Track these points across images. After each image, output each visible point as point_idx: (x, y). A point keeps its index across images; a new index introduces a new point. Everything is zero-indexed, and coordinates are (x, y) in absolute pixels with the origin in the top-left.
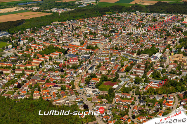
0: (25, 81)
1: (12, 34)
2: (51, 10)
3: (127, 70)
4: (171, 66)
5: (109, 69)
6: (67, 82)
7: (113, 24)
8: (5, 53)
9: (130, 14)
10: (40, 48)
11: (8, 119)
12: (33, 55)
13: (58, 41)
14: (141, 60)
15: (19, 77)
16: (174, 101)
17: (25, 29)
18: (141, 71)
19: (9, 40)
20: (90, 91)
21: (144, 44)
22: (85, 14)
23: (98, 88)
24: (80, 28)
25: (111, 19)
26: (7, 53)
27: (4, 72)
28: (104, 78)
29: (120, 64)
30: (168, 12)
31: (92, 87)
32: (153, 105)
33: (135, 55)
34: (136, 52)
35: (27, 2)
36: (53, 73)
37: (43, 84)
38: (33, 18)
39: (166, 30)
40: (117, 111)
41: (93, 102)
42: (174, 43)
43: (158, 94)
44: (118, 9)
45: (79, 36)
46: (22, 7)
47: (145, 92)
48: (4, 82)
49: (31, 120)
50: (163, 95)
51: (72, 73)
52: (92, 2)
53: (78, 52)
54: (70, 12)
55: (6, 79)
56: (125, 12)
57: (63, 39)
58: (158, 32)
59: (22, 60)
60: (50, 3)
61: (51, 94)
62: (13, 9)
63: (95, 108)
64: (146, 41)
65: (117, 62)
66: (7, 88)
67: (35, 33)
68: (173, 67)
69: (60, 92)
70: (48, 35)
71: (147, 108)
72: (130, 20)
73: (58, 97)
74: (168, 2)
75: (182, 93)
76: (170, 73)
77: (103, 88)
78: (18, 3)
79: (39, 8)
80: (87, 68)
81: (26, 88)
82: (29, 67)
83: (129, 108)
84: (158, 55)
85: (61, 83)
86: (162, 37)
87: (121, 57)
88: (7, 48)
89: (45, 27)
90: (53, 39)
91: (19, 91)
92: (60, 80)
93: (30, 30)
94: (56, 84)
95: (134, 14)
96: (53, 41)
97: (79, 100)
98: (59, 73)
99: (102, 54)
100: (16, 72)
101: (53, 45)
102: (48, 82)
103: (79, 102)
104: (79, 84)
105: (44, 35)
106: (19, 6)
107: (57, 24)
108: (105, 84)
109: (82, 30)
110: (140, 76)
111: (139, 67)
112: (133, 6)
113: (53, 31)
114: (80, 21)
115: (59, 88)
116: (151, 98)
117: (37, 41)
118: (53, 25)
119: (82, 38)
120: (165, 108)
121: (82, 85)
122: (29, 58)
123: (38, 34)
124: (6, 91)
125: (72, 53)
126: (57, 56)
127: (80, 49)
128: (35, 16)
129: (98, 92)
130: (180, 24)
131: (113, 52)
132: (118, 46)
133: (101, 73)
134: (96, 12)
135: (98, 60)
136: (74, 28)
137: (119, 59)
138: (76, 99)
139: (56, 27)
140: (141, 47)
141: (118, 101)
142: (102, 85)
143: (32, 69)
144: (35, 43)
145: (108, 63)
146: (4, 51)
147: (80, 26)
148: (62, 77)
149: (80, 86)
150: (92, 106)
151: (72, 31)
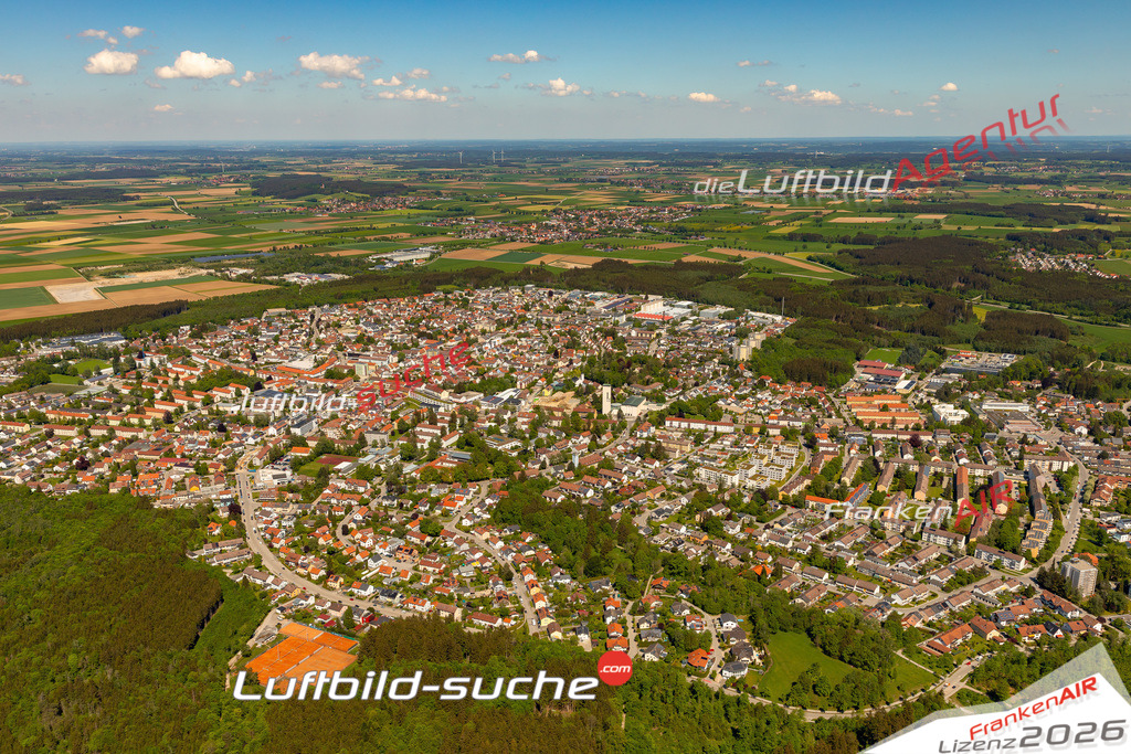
0: (105, 455)
1: (132, 339)
2: (286, 276)
3: (401, 430)
4: (520, 420)
5: (352, 426)
6: (222, 457)
7: (440, 317)
8: (85, 387)
9: (508, 291)
10: (192, 375)
12: (161, 393)
13: (255, 358)
14: (452, 407)
15: (96, 446)
16: (473, 497)
17: (175, 326)
18: (432, 431)
19: (116, 354)
20: (267, 477)
21: (490, 368)
22: (376, 290)
23: (295, 470)
24: (340, 326)
26: (90, 388)
27: (57, 432)
28: (326, 448)
29: (390, 416)
30: (617, 288)
31: (280, 467)
32: (412, 505)
33: (444, 395)
34: (452, 388)
35: (224, 255)
36: (195, 435)
37: (155, 461)
38: (216, 298)
41: (261, 501)
43: (442, 482)
44: (480, 276)
45: (321, 344)
46: (202, 268)
47: (414, 478)
48: (47, 455)
49: (73, 536)
50: (452, 485)
51: (246, 435)
52: (418, 257)
53: (295, 385)
54: (335, 283)
55: (56, 450)
57: (273, 354)
58: (549, 340)
59: (126, 404)
60: (294, 256)
62: (173, 274)
63: (258, 513)
64: (499, 361)
65: (387, 410)
66: (50, 470)
67: (201, 338)
68: (524, 423)
69: (187, 479)
70: (234, 343)
71: (393, 512)
72: (495, 307)
73: (176, 489)
74: (632, 261)
75: (503, 480)
76: (508, 435)
77: (309, 470)
78: (193, 257)
79: (250, 271)
81: (100, 470)
82: (135, 421)
83: (346, 514)
84: (507, 394)
85: (205, 458)
87: (407, 398)
88: (100, 374)
89: (239, 321)
90: (241, 354)
91: (76, 477)
92: (204, 451)
93: (191, 329)
94: (186, 462)
95: (517, 291)
96: (240, 359)
97: (228, 497)
98: (210, 436)
101: (233, 369)
102: (170, 454)
103: (225, 501)
104: (252, 461)
105: (223, 344)
106: (195, 266)
107: (280, 315)
108: (321, 462)
109: (341, 331)
110: (424, 441)
111: (433, 422)
113: (255, 331)
114: (349, 307)
115: (192, 470)
116: (420, 491)
117: (194, 358)
118: (266, 317)
119: (329, 350)
120: (438, 512)
121: (257, 462)
122: (146, 401)
123: (208, 341)
124: (43, 476)
125: (275, 389)
126: (229, 396)
127: (304, 378)
128: (220, 294)
129: (289, 478)
133: (323, 435)
134: (409, 284)
136: (322, 326)
137: (395, 404)
138: (221, 494)
139: (270, 324)
140: (479, 375)
141: (328, 496)
142: (312, 463)
143: (140, 426)
144: (186, 363)
146: (87, 382)
147: (340, 321)
148: (214, 444)
149: (251, 466)
150: (256, 510)
151: (310, 334)
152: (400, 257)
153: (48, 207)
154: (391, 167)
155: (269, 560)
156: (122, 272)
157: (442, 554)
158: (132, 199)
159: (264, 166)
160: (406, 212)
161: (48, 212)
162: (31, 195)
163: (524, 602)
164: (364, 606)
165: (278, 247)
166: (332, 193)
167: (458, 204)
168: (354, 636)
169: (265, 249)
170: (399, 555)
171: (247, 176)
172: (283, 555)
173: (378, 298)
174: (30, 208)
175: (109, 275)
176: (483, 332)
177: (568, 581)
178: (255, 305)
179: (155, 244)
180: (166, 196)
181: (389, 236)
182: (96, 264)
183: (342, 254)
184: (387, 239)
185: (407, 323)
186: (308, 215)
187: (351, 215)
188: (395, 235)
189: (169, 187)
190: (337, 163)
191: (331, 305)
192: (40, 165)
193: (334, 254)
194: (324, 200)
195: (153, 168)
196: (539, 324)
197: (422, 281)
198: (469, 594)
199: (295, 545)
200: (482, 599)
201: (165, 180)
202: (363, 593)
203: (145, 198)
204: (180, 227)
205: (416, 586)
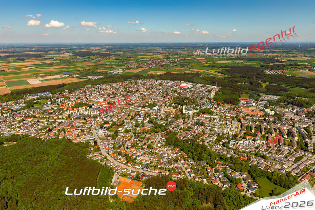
0: (55, 127)
1: (53, 94)
2: (88, 77)
3: (132, 118)
4: (162, 115)
5: (119, 118)
6: (87, 127)
7: (131, 87)
8: (45, 107)
9: (145, 80)
10: (72, 104)
11: (35, 152)
12: (65, 109)
13: (87, 99)
14: (143, 112)
15: (51, 124)
16: (158, 137)
17: (64, 90)
18: (141, 119)
19: (50, 98)
20: (101, 132)
21: (149, 101)
22: (112, 80)
23: (108, 130)
24: (106, 90)
25: (130, 84)
26: (46, 108)
27: (40, 120)
28: (114, 124)
29: (128, 114)
30: (172, 79)
31: (104, 129)
32: (143, 140)
33: (140, 108)
34: (141, 106)
35: (70, 71)
36: (78, 121)
37: (69, 128)
38: (72, 83)
39: (166, 92)
40: (117, 145)
41: (102, 140)
42: (169, 100)
43: (148, 133)
44: (137, 77)
45: (103, 95)
46: (66, 75)
47: (140, 132)
48: (39, 127)
49: (53, 152)
50: (151, 134)
51: (92, 121)
52: (120, 72)
53: (100, 106)
54: (101, 79)
55: (41, 126)
56: (142, 79)
57: (92, 98)
58: (161, 93)
59: (57, 112)
60: (88, 72)
61: (73, 135)
62: (59, 76)
63: (102, 143)
64: (150, 99)
65: (126, 113)
66: (41, 132)
67: (71, 93)
68: (163, 116)
69: (79, 134)
70: (80, 95)
71: (138, 142)
72: (144, 84)
73: (77, 137)
74: (173, 73)
75: (164, 132)
76: (161, 119)
77: (112, 130)
78: (63, 72)
79: (79, 76)
80: (104, 117)
81: (55, 131)
82: (60, 117)
83: (126, 143)
84: (156, 108)
85: (82, 127)
86: (162, 96)
87: (130, 109)
88: (47, 104)
89: (80, 89)
90: (83, 98)
91: (48, 134)
92: (82, 125)
93: (68, 91)
94: (78, 128)
95: (148, 80)
97: (92, 139)
98: (82, 121)
99: (117, 108)
100: (50, 120)
101: (82, 102)
102: (73, 126)
103: (92, 140)
104: (95, 128)
105: (78, 95)
106: (64, 74)
107: (90, 87)
108: (114, 128)
109: (107, 91)
110: (139, 122)
111: (140, 116)
112: (148, 75)
113: (85, 92)
114: (107, 85)
115: (80, 131)
116: (143, 136)
117: (71, 99)
118: (87, 88)
119: (106, 97)
120: (150, 142)
121: (97, 128)
122: (62, 111)
123: (73, 94)
124: (39, 134)
125: (95, 107)
126: (84, 109)
127: (102, 104)
128: (73, 82)
129: (107, 133)
130: (177, 87)
131: (125, 106)
132: (130, 102)
133: (112, 120)
134: (120, 79)
135: (113, 111)
136: (102, 90)
137: (128, 111)
138: (90, 138)
139: (88, 90)
140: (146, 103)
141: (119, 138)
142: (111, 128)
143: (63, 118)
144: (69, 100)
145: (120, 113)
146: (44, 106)
147: (106, 88)
148: (84, 123)
149: (95, 129)
150: (101, 142)
151: (99, 92)
152: (116, 72)
153: (22, 59)
154: (106, 49)
155: (109, 158)
156: (45, 76)
157: (156, 154)
158: (43, 57)
159: (74, 49)
160: (113, 60)
161: (22, 60)
162: (17, 56)
163: (184, 169)
164: (140, 171)
165: (84, 69)
166: (93, 56)
167: (125, 58)
168: (140, 181)
169: (81, 70)
170: (144, 155)
171: (70, 51)
172: (112, 156)
173: (114, 82)
174: (17, 59)
175: (42, 77)
176: (144, 91)
177: (193, 162)
178: (83, 84)
179: (52, 69)
180: (51, 56)
181: (111, 66)
182: (38, 74)
183: (101, 71)
184: (110, 67)
185: (123, 89)
186: (89, 61)
187: (99, 61)
188: (112, 66)
189: (51, 54)
190: (92, 48)
191: (102, 84)
192: (17, 48)
193: (99, 71)
194: (92, 57)
195: (46, 49)
196: (156, 89)
197: (124, 78)
198: (167, 167)
199: (115, 153)
200: (172, 168)
201: (50, 52)
202: (138, 167)
203: (46, 57)
204: (57, 64)
205: (152, 165)
